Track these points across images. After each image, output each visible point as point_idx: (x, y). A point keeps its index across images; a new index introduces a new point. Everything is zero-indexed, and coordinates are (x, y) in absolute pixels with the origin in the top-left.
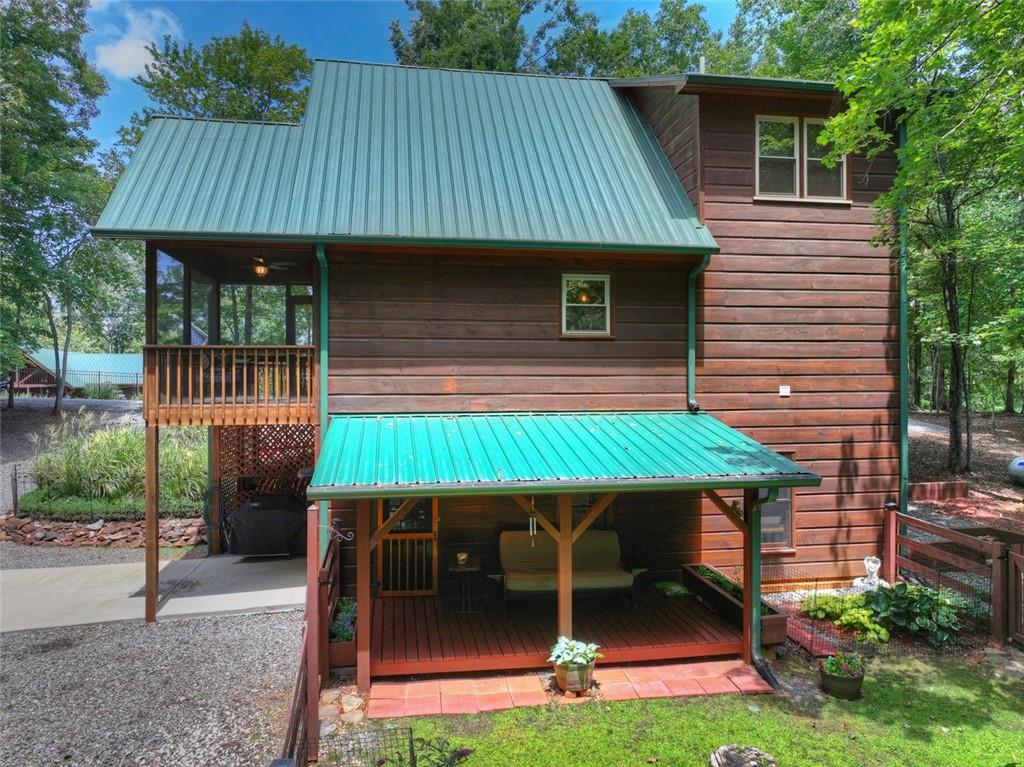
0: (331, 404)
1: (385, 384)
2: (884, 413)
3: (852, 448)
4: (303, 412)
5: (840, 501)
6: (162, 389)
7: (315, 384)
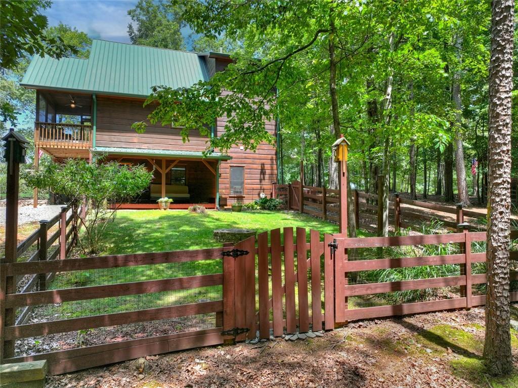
0: (96, 143)
1: (114, 138)
2: (274, 156)
3: (264, 166)
4: (88, 145)
5: (261, 182)
6: (41, 135)
7: (91, 137)
